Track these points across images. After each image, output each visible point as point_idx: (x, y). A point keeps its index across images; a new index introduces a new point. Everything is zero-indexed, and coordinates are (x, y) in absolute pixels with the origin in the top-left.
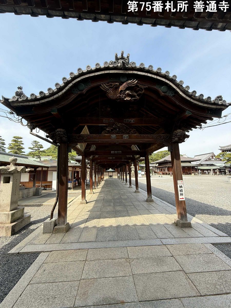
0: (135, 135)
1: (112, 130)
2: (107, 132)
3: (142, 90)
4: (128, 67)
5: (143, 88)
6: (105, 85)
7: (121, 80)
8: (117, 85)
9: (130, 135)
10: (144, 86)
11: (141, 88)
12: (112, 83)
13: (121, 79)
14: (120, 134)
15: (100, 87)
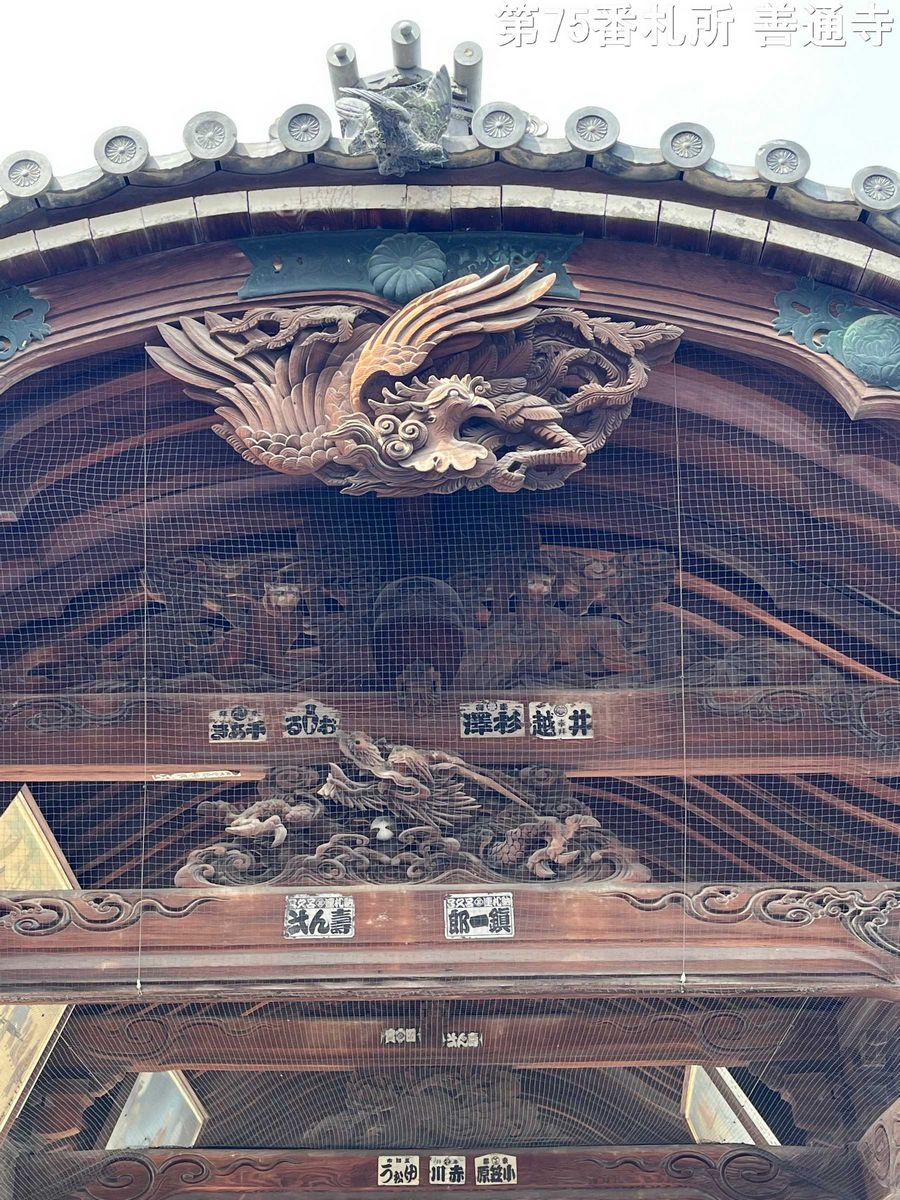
0: (608, 887)
1: (305, 835)
2: (243, 860)
3: (622, 361)
4: (435, 154)
5: (625, 345)
6: (200, 333)
7: (380, 279)
8: (331, 326)
9: (538, 887)
10: (639, 323)
11: (610, 350)
12: (281, 314)
13: (375, 270)
14: (404, 878)
15: (153, 351)
